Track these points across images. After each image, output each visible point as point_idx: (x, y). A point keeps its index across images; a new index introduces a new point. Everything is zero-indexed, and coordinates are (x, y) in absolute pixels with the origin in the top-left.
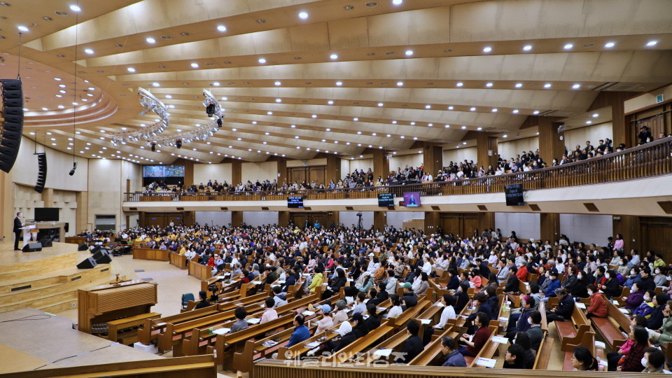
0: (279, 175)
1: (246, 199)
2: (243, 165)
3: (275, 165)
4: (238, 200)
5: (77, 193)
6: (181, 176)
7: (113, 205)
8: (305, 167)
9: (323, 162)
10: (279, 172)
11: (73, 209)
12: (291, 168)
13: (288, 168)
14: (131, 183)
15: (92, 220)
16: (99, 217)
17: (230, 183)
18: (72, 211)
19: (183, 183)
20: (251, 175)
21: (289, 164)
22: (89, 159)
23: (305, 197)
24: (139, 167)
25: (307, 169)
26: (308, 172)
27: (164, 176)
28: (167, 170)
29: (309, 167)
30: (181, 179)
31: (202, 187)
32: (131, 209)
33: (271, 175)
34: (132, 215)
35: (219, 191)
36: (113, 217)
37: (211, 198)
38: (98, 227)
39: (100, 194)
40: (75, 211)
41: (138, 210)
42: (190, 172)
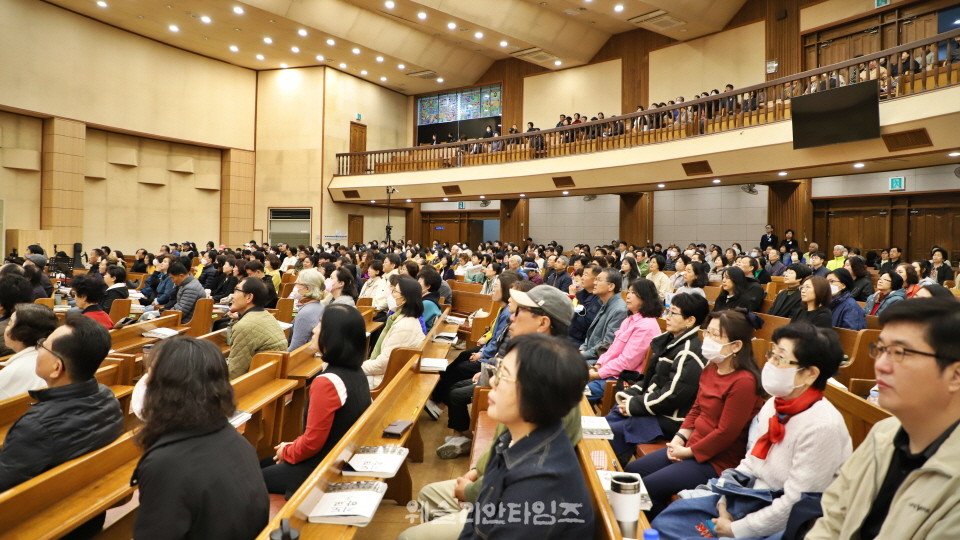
0: (772, 64)
5: (222, 152)
6: (495, 112)
8: (881, 14)
11: (211, 191)
12: (819, 32)
13: (807, 35)
14: (370, 131)
15: (262, 219)
16: (277, 214)
17: (613, 113)
18: (205, 195)
19: (495, 129)
20: (677, 85)
21: (810, 19)
22: (257, 72)
24: (407, 100)
27: (459, 119)
28: (466, 103)
30: (494, 121)
32: (350, 193)
33: (742, 68)
34: (373, 215)
36: (304, 214)
37: (538, 152)
38: (274, 236)
39: (280, 157)
40: (217, 197)
41: (363, 197)
42: (514, 101)
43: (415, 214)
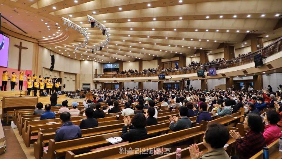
0: (158, 66)
1: (142, 76)
2: (143, 62)
3: (156, 62)
4: (139, 77)
5: (76, 74)
6: (118, 68)
7: (89, 79)
8: (170, 62)
9: (177, 59)
10: (158, 64)
11: (74, 81)
12: (164, 62)
13: (162, 63)
14: (98, 71)
15: (81, 85)
16: (84, 84)
17: (138, 70)
18: (73, 81)
19: (118, 70)
20: (146, 66)
21: (163, 61)
22: (80, 61)
23: (167, 75)
24: (102, 64)
25: (171, 62)
26: (171, 64)
27: (111, 68)
28: (113, 65)
29: (172, 61)
30: (118, 69)
31: (125, 72)
32: (96, 81)
33: (155, 66)
34: (98, 84)
35: (132, 73)
36: (89, 84)
37: (128, 76)
38: (84, 88)
39: (85, 75)
40: (75, 81)
41: (99, 82)
42: (121, 66)
43: (103, 84)
